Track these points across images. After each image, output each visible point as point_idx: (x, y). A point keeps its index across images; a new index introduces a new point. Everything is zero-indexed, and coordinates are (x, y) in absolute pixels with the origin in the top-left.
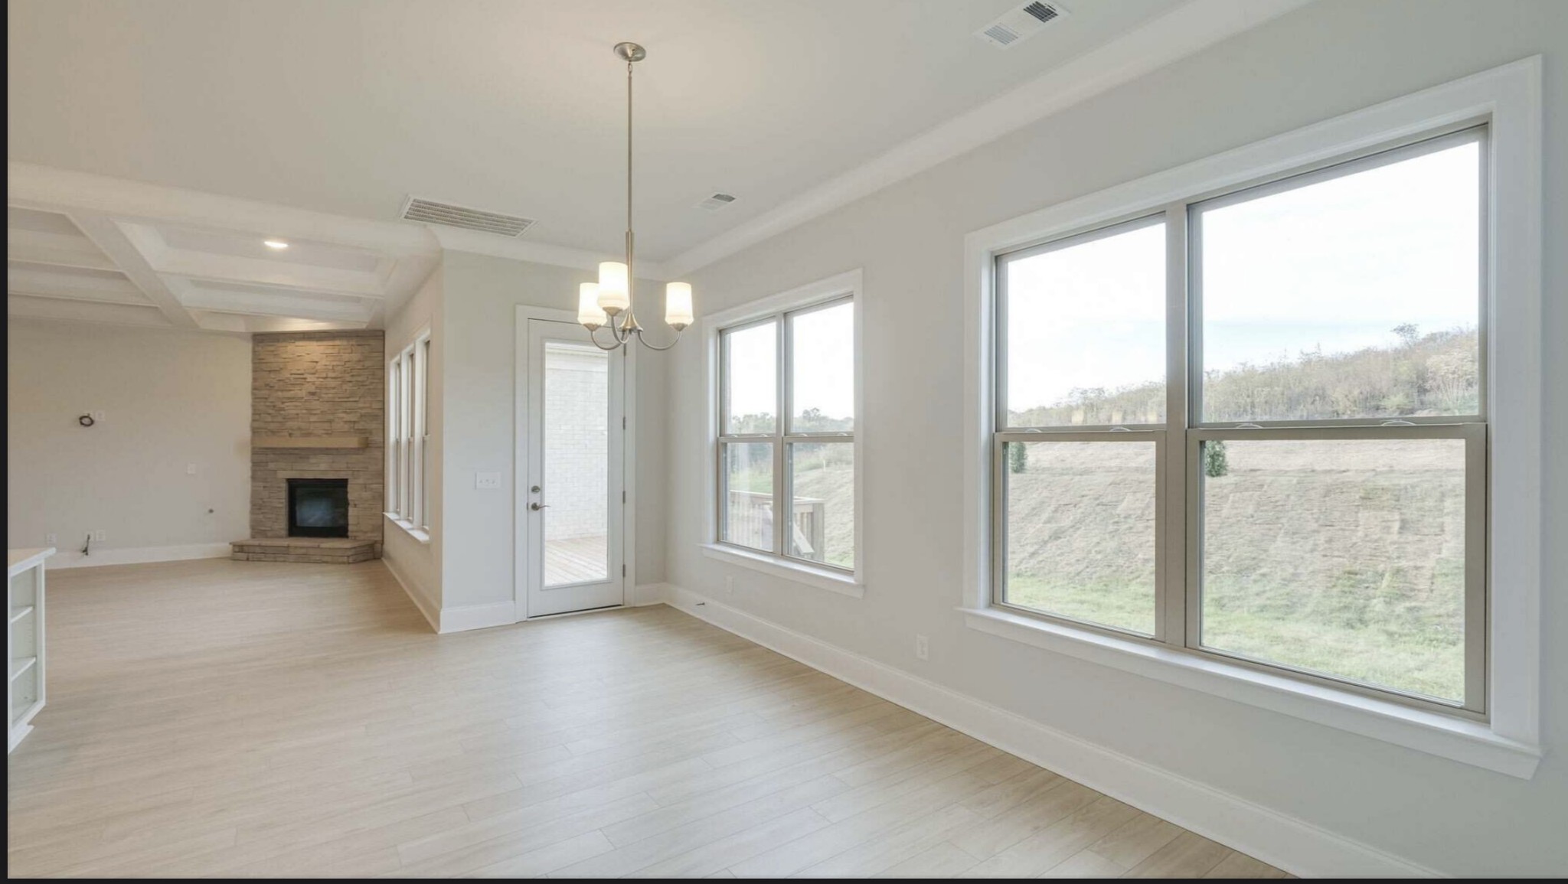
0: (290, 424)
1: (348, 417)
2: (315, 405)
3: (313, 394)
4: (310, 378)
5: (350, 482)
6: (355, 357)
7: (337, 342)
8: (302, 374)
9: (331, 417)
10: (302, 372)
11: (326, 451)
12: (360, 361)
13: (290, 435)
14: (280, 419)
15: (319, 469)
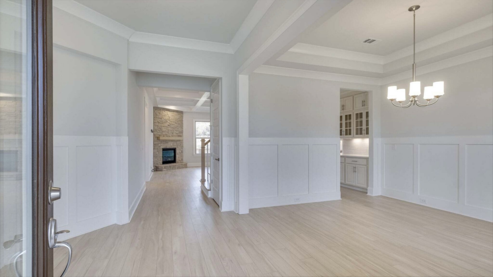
0: (164, 133)
1: (176, 132)
2: (169, 128)
3: (169, 125)
4: (169, 121)
5: (177, 148)
6: (178, 117)
7: (174, 113)
8: (166, 120)
9: (173, 132)
10: (166, 119)
11: (172, 141)
12: (179, 118)
13: (164, 136)
14: (161, 132)
15: (170, 145)
